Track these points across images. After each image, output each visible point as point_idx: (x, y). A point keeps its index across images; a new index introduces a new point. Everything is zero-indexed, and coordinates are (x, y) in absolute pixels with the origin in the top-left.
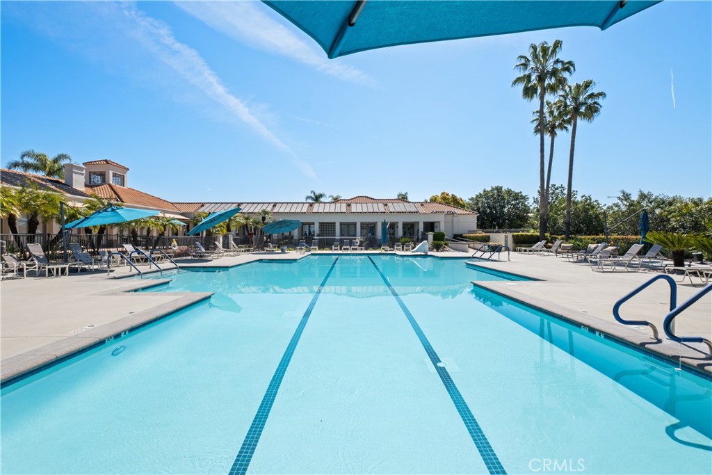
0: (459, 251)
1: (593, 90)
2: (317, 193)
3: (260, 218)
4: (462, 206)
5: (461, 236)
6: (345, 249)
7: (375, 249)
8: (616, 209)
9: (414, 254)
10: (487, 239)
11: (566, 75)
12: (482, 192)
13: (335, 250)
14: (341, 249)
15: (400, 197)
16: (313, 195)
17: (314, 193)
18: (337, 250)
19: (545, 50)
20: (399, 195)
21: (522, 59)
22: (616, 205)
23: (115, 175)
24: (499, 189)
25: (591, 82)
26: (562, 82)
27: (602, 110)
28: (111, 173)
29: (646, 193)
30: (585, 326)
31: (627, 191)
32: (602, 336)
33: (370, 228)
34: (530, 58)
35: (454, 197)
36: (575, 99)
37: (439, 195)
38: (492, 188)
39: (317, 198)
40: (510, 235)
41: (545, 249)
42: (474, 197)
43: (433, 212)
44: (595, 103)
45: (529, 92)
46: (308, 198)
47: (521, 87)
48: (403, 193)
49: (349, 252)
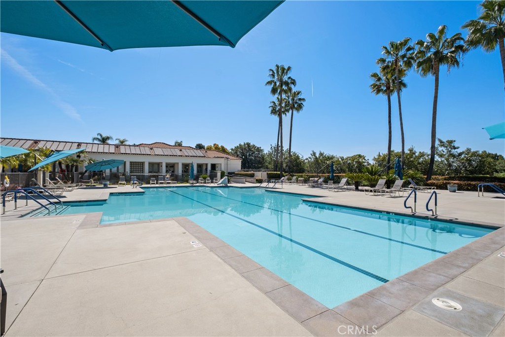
0: (239, 183)
1: (300, 96)
2: (104, 135)
4: (228, 153)
5: (234, 173)
6: (161, 183)
7: (181, 183)
8: (310, 160)
9: (219, 185)
10: (252, 176)
11: (292, 86)
12: (238, 145)
13: (152, 184)
14: (157, 183)
15: (177, 144)
16: (99, 137)
17: (101, 135)
18: (154, 184)
19: (283, 69)
20: (176, 143)
21: (271, 71)
22: (310, 158)
24: (248, 144)
25: (300, 92)
26: (290, 89)
27: (304, 108)
29: (322, 153)
30: (384, 211)
31: (315, 151)
32: (394, 214)
33: (171, 167)
34: (275, 72)
35: (222, 147)
36: (293, 99)
37: (213, 146)
38: (244, 143)
39: (104, 140)
40: (266, 173)
41: (287, 181)
42: (234, 148)
43: (215, 157)
44: (302, 103)
45: (274, 91)
46: (94, 139)
47: (270, 87)
48: (179, 141)
49: (165, 185)
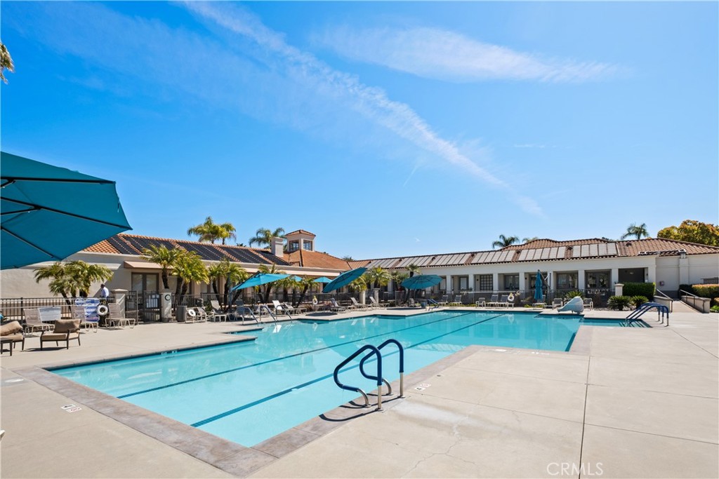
2: (508, 237)
3: (409, 272)
9: (560, 313)
16: (502, 241)
17: (504, 237)
23: (305, 242)
28: (302, 240)
39: (508, 244)
46: (495, 243)
48: (638, 225)
